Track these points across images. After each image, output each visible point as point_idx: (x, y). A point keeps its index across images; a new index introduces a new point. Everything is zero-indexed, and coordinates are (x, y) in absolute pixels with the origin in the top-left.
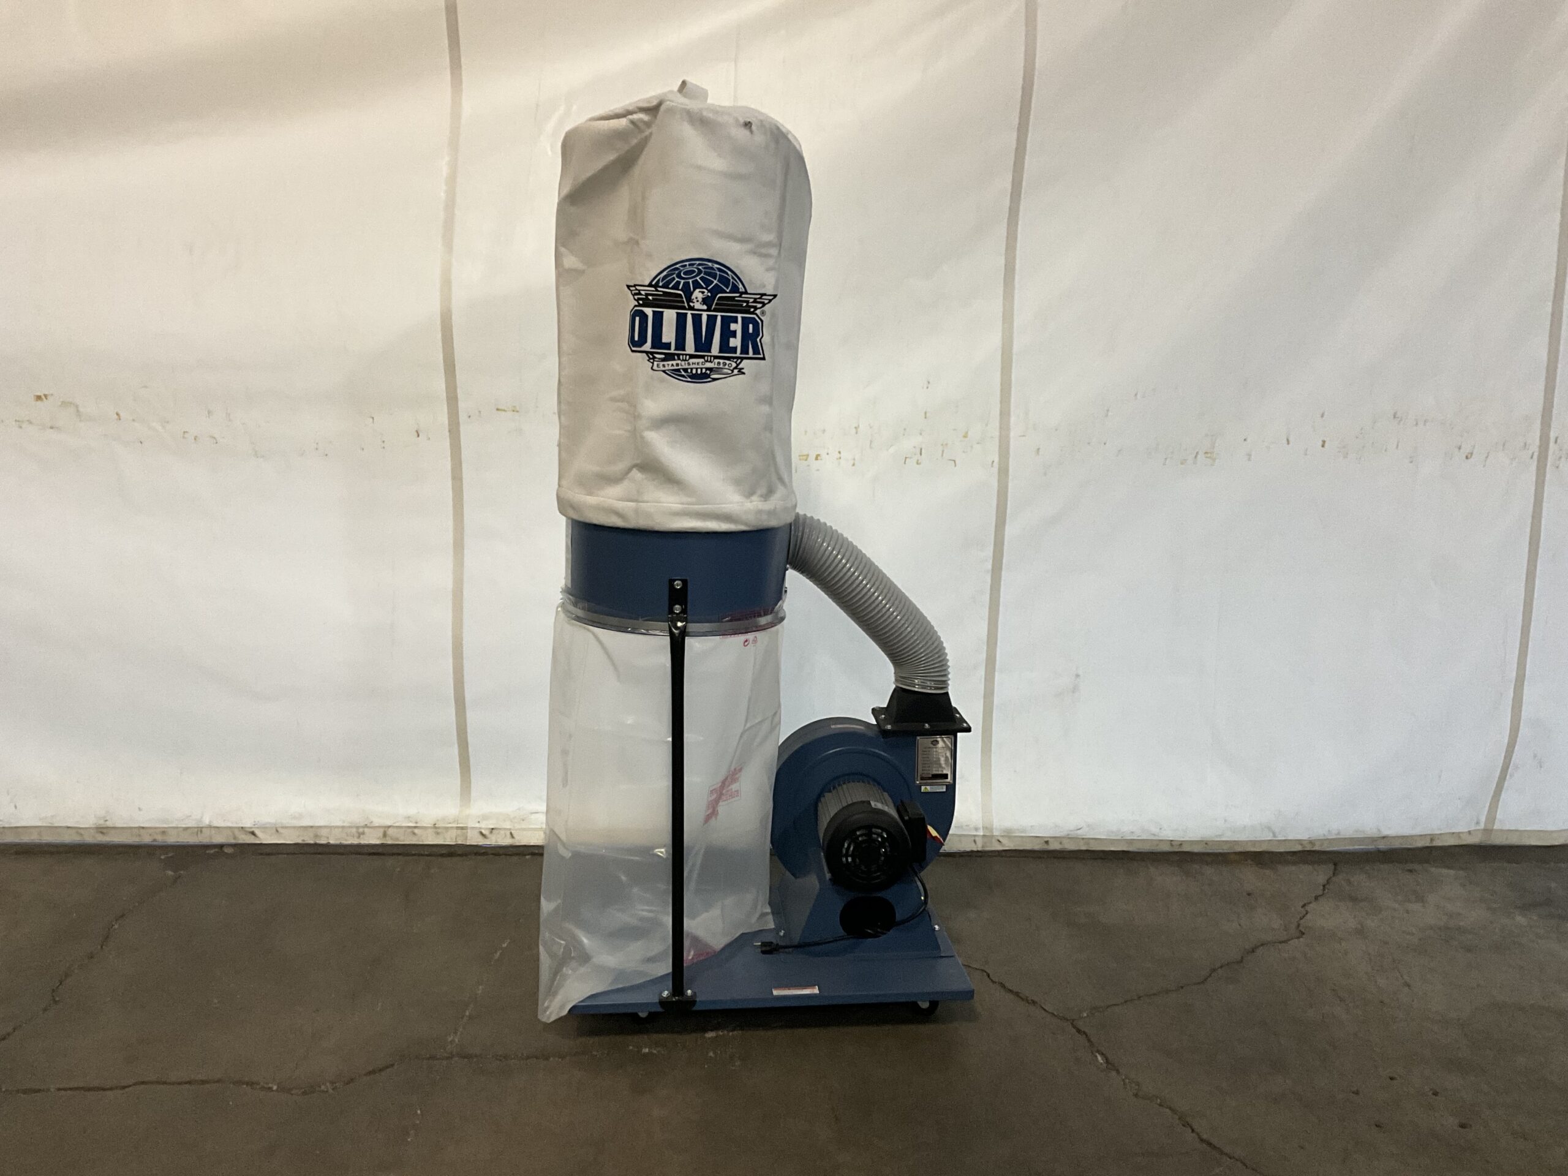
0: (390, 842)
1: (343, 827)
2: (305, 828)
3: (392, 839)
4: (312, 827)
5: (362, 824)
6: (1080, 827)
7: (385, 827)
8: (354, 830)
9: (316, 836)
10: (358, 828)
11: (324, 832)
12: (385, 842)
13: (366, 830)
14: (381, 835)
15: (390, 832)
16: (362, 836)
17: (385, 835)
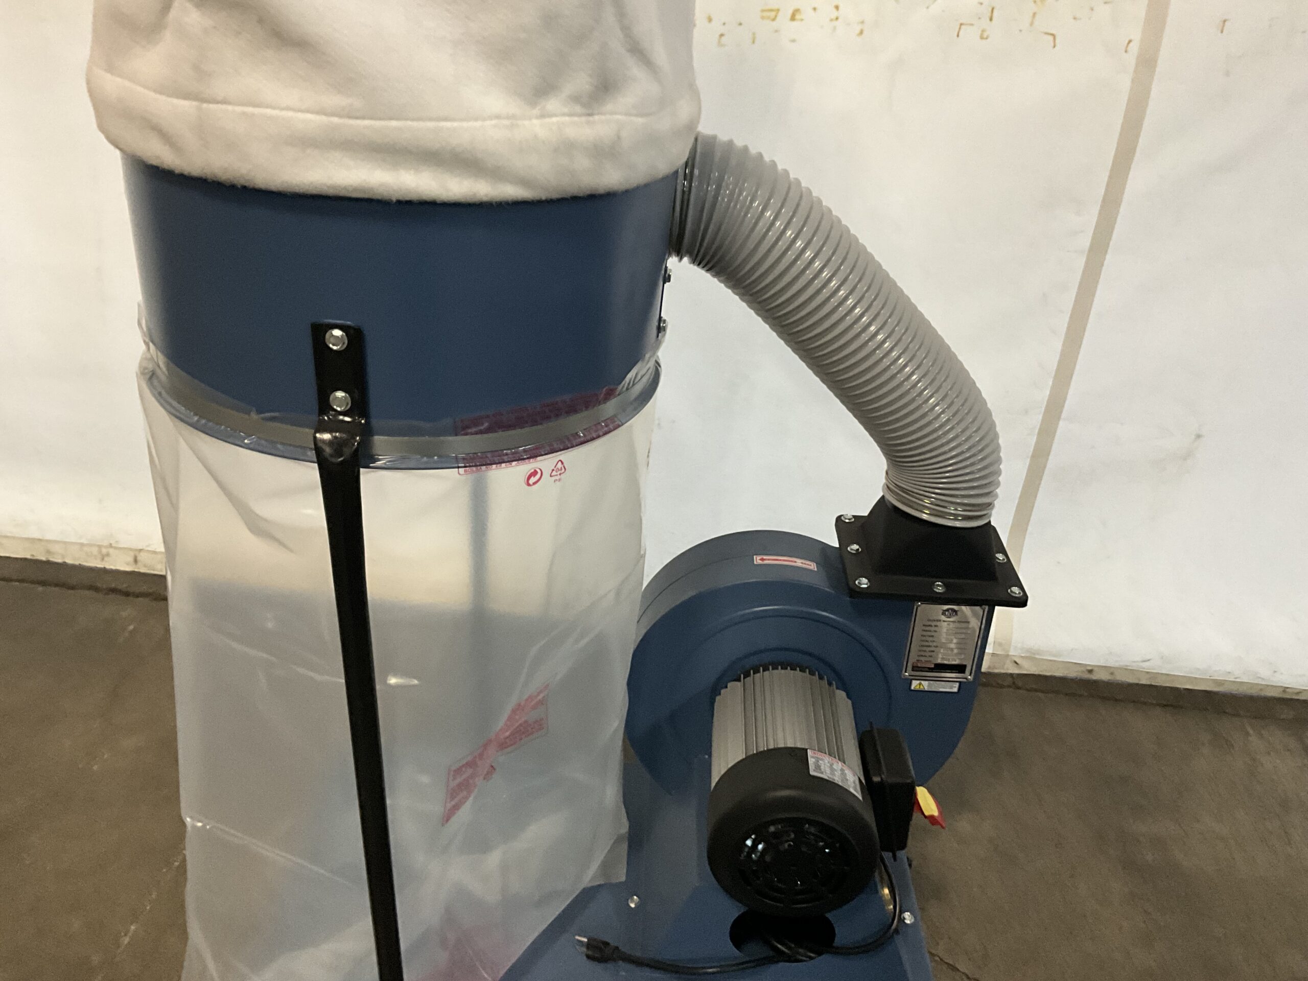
0: (143, 570)
1: (82, 545)
2: (33, 541)
3: (145, 566)
4: (40, 540)
5: (106, 543)
6: (1148, 658)
7: (136, 550)
8: (95, 550)
9: (48, 552)
10: (100, 547)
11: (57, 548)
12: (136, 570)
13: (111, 551)
14: (131, 559)
15: (142, 557)
16: (106, 559)
17: (136, 561)
